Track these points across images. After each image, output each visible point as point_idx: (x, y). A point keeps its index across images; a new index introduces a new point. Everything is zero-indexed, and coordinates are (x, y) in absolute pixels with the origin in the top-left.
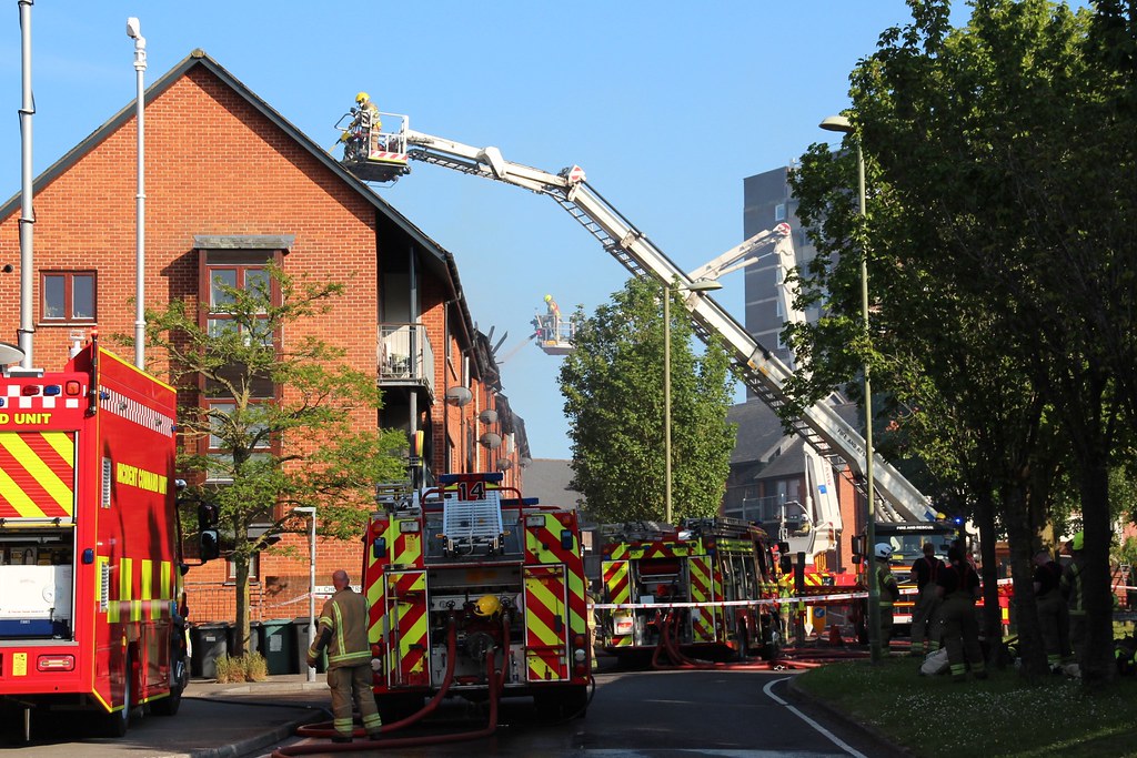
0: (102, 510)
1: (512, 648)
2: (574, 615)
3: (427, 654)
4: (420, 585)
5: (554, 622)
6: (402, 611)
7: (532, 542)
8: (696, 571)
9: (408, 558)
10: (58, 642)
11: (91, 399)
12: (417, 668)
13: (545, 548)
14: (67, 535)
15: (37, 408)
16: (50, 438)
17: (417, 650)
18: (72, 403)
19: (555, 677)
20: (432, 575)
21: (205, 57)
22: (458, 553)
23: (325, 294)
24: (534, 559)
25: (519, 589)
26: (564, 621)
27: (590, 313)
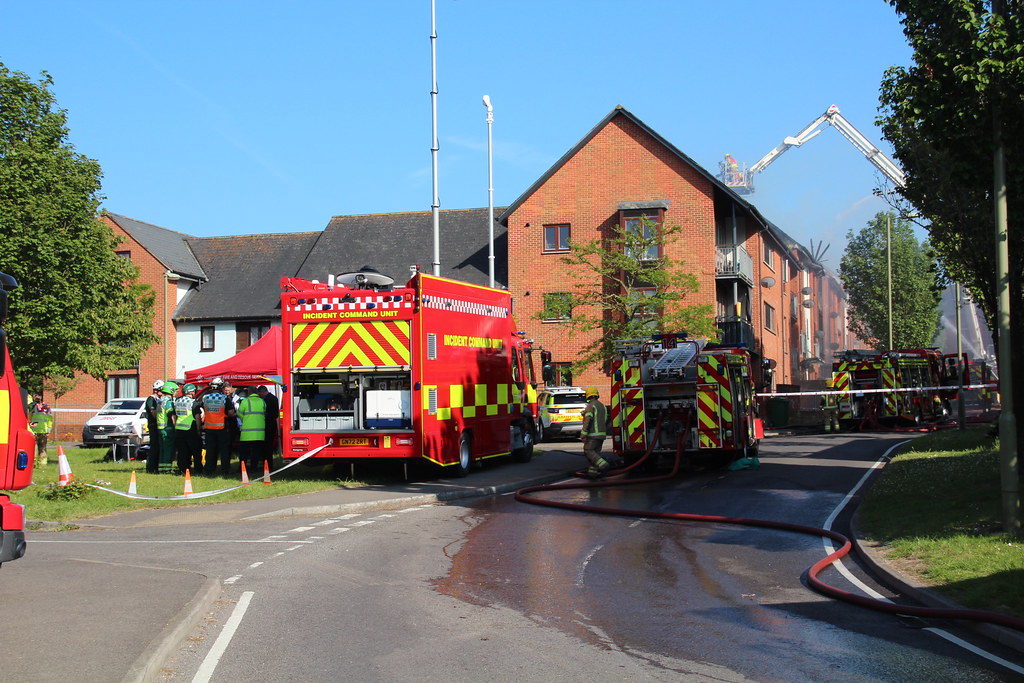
0: (428, 363)
1: (693, 429)
2: (725, 411)
3: (644, 433)
4: (639, 395)
5: (713, 415)
6: (630, 410)
7: (701, 372)
8: (886, 377)
9: (633, 381)
10: (406, 431)
11: (416, 303)
12: (639, 440)
13: (708, 374)
14: (408, 374)
15: (391, 308)
16: (397, 323)
17: (638, 431)
18: (408, 305)
19: (714, 446)
20: (647, 390)
21: (622, 109)
22: (660, 378)
23: (672, 232)
24: (703, 381)
25: (694, 397)
26: (719, 415)
27: (857, 234)
